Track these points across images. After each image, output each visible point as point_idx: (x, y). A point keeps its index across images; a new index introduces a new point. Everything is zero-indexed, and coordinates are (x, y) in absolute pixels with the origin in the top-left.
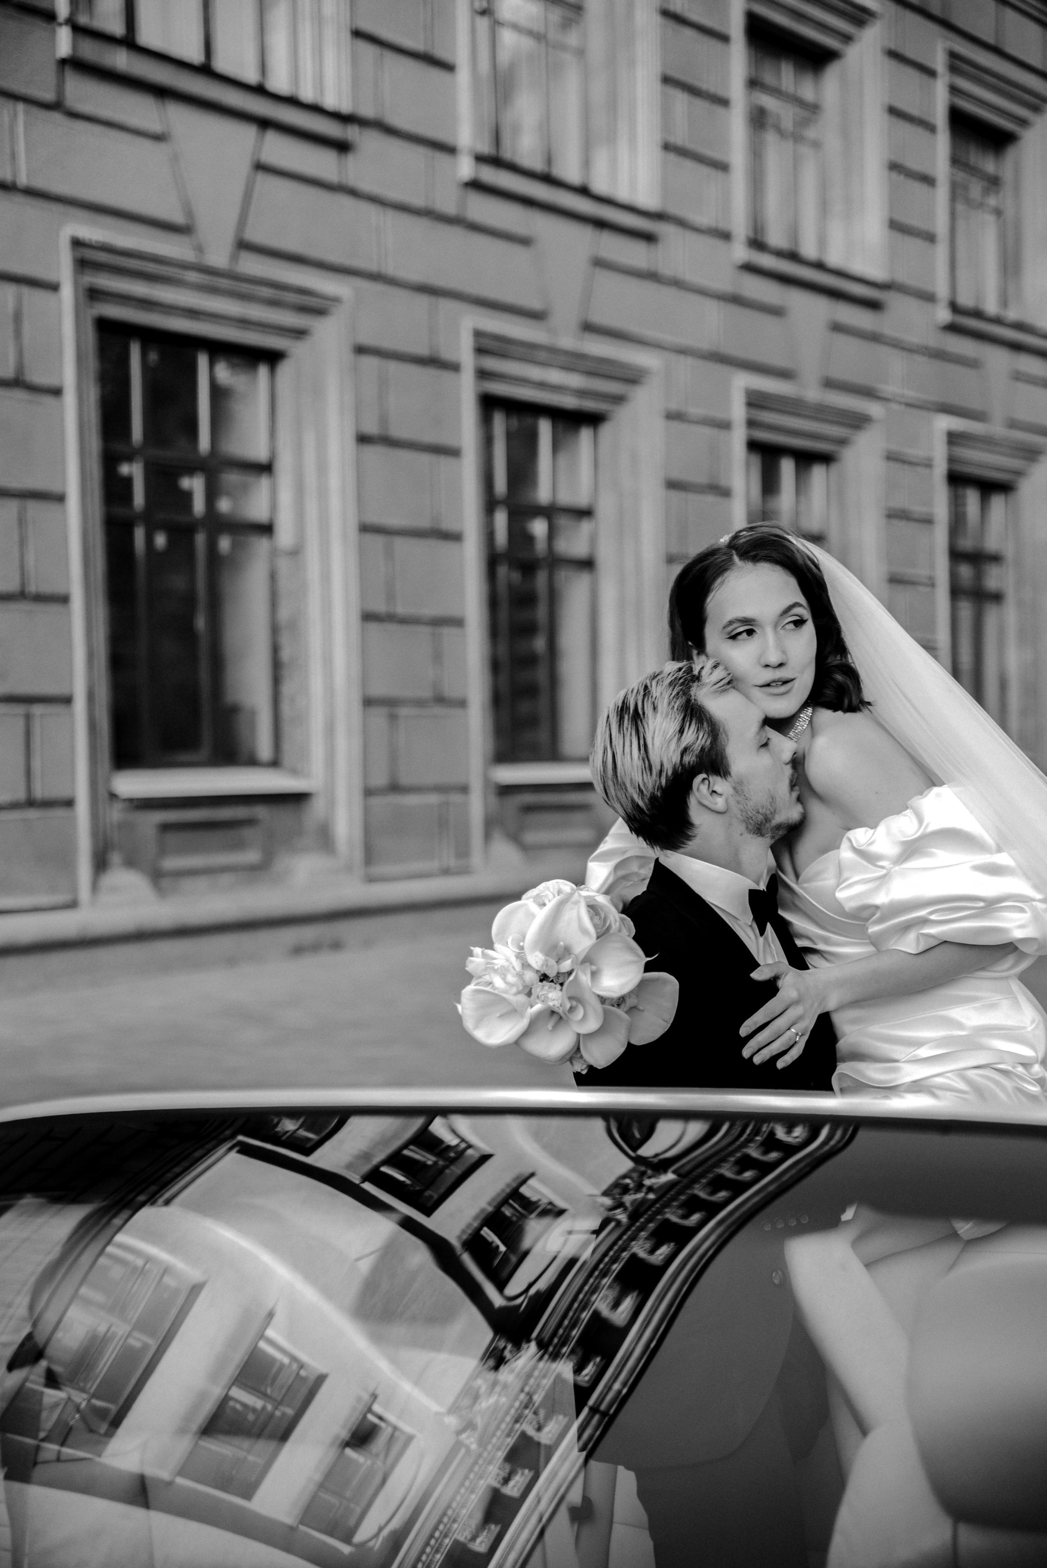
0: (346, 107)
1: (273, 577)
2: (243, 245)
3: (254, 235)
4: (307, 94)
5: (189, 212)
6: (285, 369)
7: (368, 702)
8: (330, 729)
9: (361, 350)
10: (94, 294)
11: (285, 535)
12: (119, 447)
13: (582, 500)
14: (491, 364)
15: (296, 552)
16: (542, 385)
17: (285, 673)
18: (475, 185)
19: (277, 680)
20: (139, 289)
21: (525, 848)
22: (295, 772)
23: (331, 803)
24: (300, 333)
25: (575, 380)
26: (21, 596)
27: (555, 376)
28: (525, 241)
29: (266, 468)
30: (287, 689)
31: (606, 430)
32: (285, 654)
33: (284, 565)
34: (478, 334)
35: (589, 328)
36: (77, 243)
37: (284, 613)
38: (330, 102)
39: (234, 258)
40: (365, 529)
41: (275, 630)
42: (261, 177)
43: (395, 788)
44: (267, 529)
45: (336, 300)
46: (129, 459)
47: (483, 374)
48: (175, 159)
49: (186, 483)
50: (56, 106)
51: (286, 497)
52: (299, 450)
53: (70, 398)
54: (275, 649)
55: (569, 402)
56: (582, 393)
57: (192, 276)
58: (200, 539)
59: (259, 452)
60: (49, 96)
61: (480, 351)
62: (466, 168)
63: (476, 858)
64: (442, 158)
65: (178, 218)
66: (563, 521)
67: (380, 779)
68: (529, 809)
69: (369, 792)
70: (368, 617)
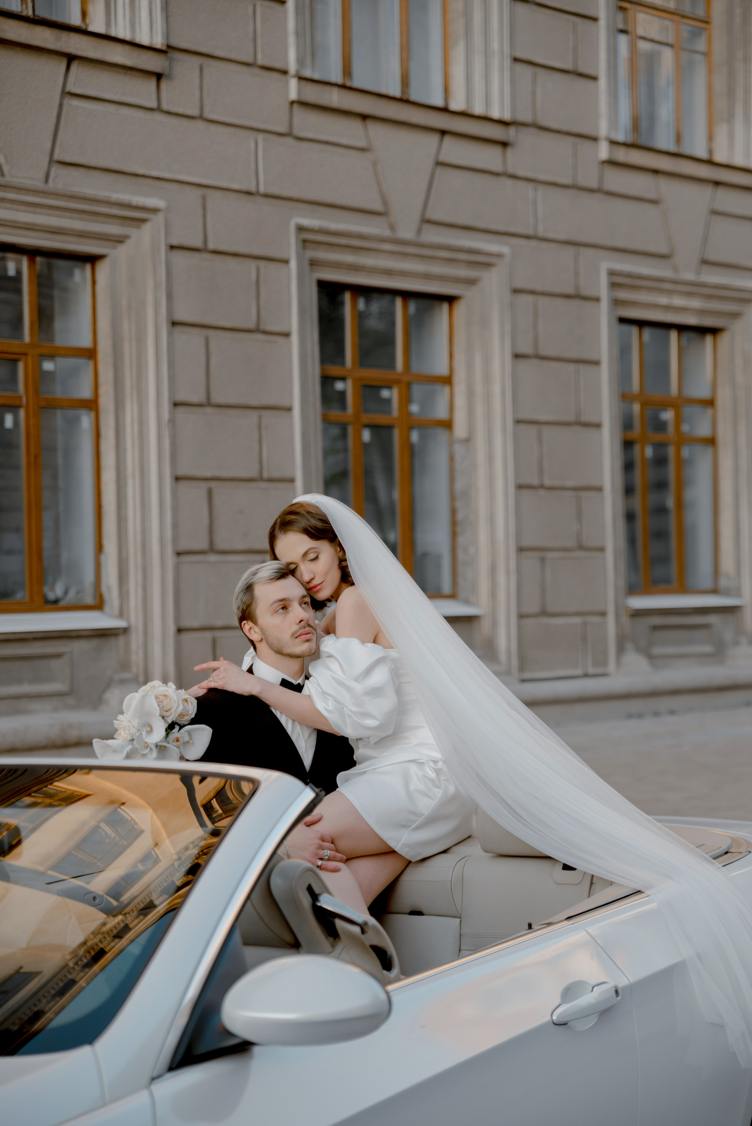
0: (507, 116)
1: (452, 459)
2: (426, 221)
3: (432, 214)
4: (478, 110)
5: (385, 202)
6: (460, 308)
7: (521, 550)
8: (493, 569)
9: (516, 291)
10: (314, 263)
11: (460, 429)
12: (334, 370)
13: (703, 392)
14: (623, 295)
15: (468, 440)
16: (668, 308)
17: (459, 529)
18: (612, 163)
19: (454, 535)
20: (349, 258)
21: (651, 657)
22: (467, 602)
23: (494, 624)
24: (472, 282)
25: (696, 303)
26: (261, 479)
27: (678, 301)
28: (654, 202)
29: (448, 380)
30: (461, 540)
31: (724, 339)
32: (460, 516)
33: (459, 450)
34: (612, 273)
35: (705, 262)
36: (300, 229)
37: (459, 486)
38: (495, 114)
39: (419, 232)
40: (518, 422)
41: (453, 498)
42: (439, 170)
43: (544, 613)
44: (448, 425)
45: (499, 256)
46: (343, 379)
47: (616, 303)
48: (375, 164)
49: (385, 393)
50: (288, 134)
51: (460, 402)
52: (470, 367)
53: (295, 338)
54: (453, 512)
55: (692, 320)
56: (702, 312)
57: (387, 247)
58: (396, 434)
59: (441, 369)
60: (282, 128)
61: (614, 285)
62: (604, 151)
63: (612, 667)
64: (586, 146)
65: (378, 207)
66: (687, 411)
67: (533, 607)
68: (656, 628)
69: (521, 616)
70: (520, 487)
